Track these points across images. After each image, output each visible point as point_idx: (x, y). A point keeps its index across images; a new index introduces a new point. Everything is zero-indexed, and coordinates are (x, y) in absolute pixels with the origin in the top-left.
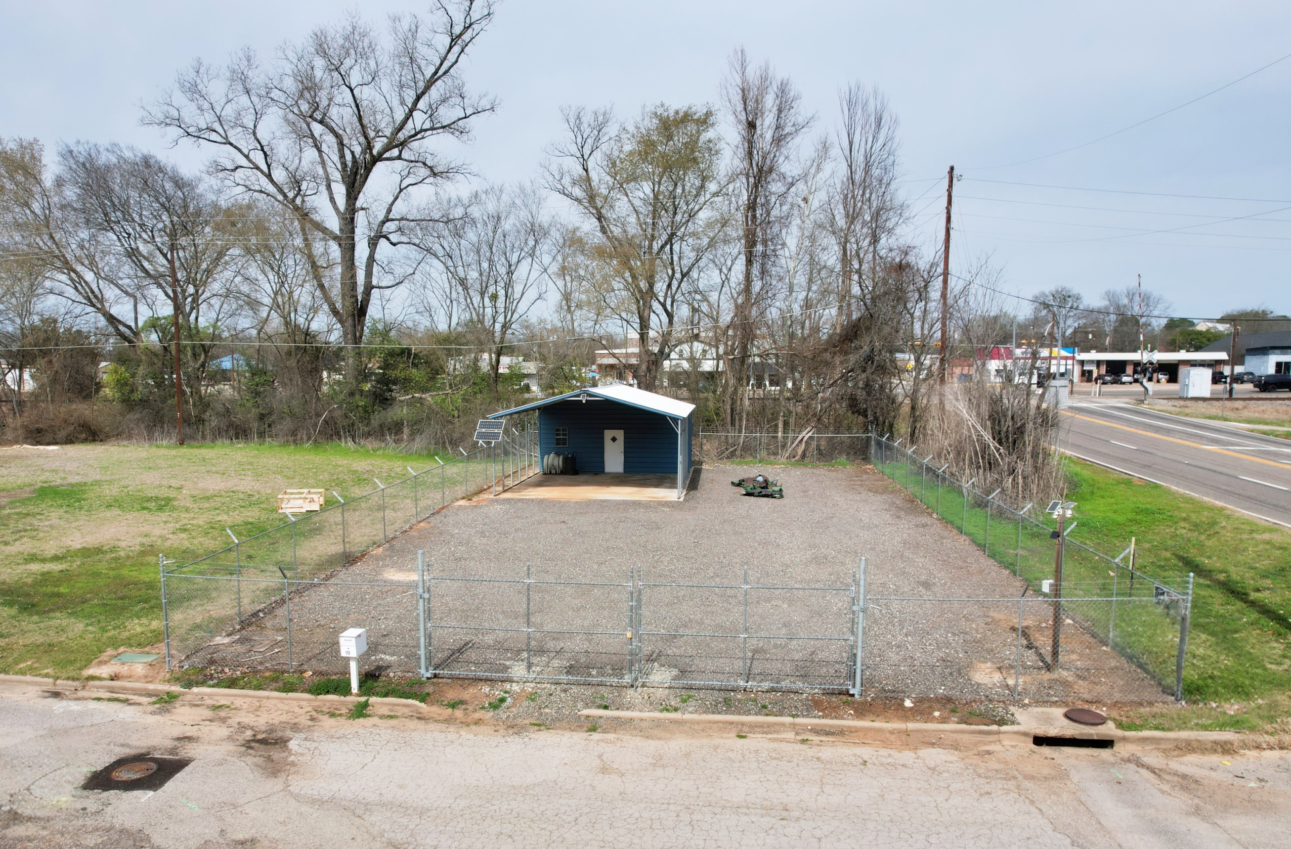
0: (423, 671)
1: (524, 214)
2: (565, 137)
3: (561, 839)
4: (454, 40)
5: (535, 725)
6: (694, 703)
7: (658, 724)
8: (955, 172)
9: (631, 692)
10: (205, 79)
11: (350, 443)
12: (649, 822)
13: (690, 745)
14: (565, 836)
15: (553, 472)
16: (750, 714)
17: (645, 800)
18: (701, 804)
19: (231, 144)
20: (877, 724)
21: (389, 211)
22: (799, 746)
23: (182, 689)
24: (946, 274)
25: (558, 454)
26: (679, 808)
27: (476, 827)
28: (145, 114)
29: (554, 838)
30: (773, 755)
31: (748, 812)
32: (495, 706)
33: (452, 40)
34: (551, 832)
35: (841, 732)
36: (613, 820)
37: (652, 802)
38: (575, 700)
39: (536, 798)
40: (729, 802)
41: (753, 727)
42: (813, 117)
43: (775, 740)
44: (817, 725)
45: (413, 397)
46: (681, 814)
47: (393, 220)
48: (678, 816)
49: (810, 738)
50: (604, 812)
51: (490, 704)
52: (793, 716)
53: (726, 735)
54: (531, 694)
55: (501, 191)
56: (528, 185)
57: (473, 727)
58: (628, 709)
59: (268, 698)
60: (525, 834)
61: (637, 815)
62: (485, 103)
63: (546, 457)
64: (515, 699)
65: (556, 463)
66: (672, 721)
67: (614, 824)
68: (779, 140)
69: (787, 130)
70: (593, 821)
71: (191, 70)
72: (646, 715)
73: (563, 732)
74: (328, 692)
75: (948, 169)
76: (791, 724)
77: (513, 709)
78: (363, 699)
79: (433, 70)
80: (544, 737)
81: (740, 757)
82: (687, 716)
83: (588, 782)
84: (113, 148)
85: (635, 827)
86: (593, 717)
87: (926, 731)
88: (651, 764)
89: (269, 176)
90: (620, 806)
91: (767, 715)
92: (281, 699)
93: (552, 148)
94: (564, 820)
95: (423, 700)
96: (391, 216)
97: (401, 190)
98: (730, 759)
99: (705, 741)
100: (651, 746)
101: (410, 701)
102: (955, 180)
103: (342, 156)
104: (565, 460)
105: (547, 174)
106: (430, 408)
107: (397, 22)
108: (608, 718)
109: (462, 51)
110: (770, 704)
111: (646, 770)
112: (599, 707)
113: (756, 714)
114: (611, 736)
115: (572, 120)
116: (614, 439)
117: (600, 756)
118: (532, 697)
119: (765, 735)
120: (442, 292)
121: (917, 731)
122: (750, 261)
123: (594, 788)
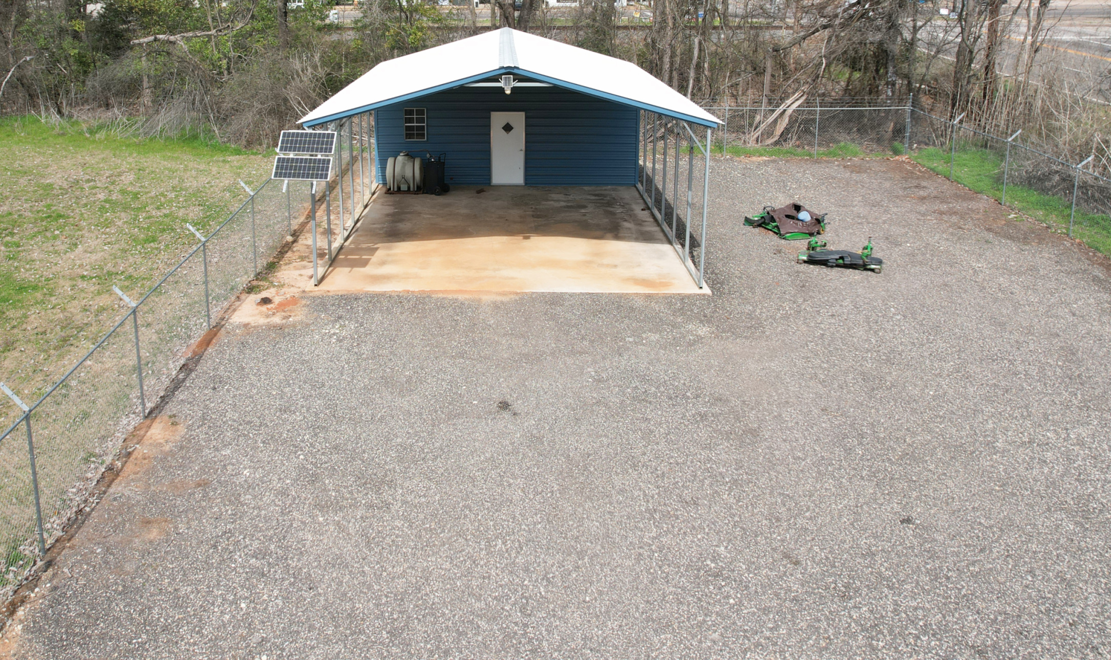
11: (55, 118)
15: (404, 187)
25: (410, 156)
45: (156, 40)
63: (390, 161)
65: (408, 173)
104: (425, 167)
106: (182, 60)
116: (508, 128)
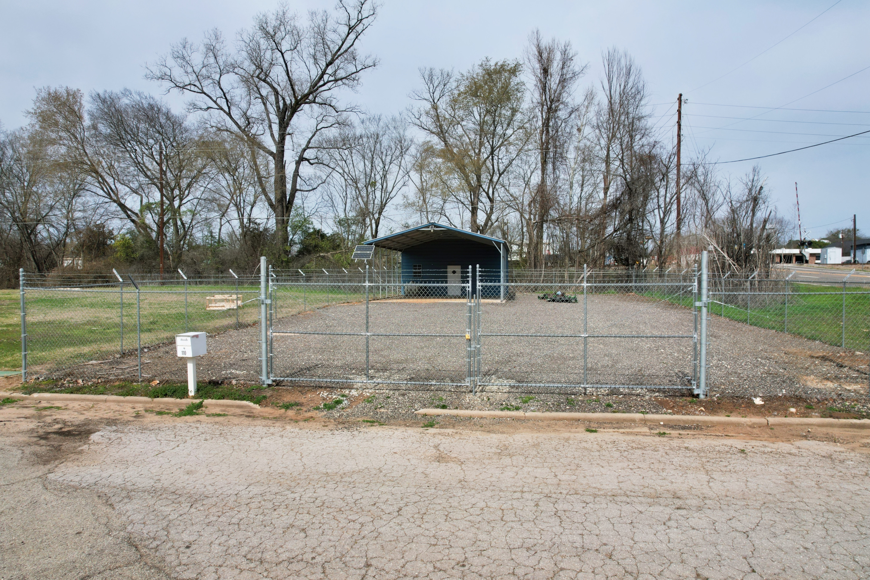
0: (264, 378)
1: (395, 135)
2: (422, 87)
3: (375, 534)
4: (351, 29)
5: (367, 421)
6: (535, 403)
7: (500, 421)
8: (683, 98)
9: (471, 395)
10: (189, 52)
12: (500, 513)
13: (537, 437)
14: (382, 530)
15: (411, 294)
16: (596, 412)
17: (491, 488)
18: (564, 492)
19: (205, 94)
20: (734, 419)
21: (309, 142)
22: (657, 439)
23: (24, 395)
24: (679, 165)
26: (538, 496)
27: (261, 517)
28: (148, 72)
29: (365, 532)
30: (634, 445)
31: (628, 500)
32: (329, 407)
33: (350, 29)
34: (362, 525)
35: (698, 427)
36: (450, 510)
37: (501, 490)
38: (412, 402)
39: (352, 486)
40: (599, 490)
41: (602, 423)
42: (586, 67)
43: (628, 434)
44: (670, 420)
45: (320, 256)
46: (540, 503)
47: (311, 148)
48: (537, 505)
49: (667, 432)
50: (438, 501)
51: (325, 405)
52: (643, 413)
53: (574, 430)
54: (369, 397)
55: (379, 119)
56: (397, 115)
57: (302, 424)
58: (467, 408)
59: (106, 401)
60: (326, 526)
61: (482, 504)
62: (369, 62)
64: (351, 402)
65: (413, 289)
66: (513, 419)
67: (450, 515)
68: (563, 82)
69: (568, 76)
70: (423, 511)
71: (181, 46)
72: (486, 413)
73: (397, 427)
74: (166, 395)
75: (678, 96)
76: (641, 420)
77: (348, 410)
78: (198, 401)
79: (337, 48)
80: (375, 430)
81: (596, 447)
82: (529, 414)
83: (420, 470)
84: (126, 92)
85: (479, 519)
86: (431, 416)
87: (790, 425)
88: (495, 453)
89: (229, 114)
90: (459, 494)
91: (614, 412)
92: (118, 402)
93: (414, 94)
94: (382, 510)
95: (258, 402)
96: (310, 146)
97: (317, 130)
98: (585, 448)
99: (553, 435)
100: (494, 438)
101: (244, 403)
102: (683, 103)
103: (277, 102)
105: (410, 114)
106: (330, 262)
107: (314, 15)
108: (446, 416)
109: (357, 37)
110: (614, 403)
111: (490, 459)
112: (437, 407)
113: (602, 411)
114: (450, 431)
115: (427, 77)
116: (454, 271)
117: (436, 447)
118: (369, 400)
119: (616, 430)
120: (340, 188)
121: (780, 425)
122: (545, 161)
123: (426, 476)
